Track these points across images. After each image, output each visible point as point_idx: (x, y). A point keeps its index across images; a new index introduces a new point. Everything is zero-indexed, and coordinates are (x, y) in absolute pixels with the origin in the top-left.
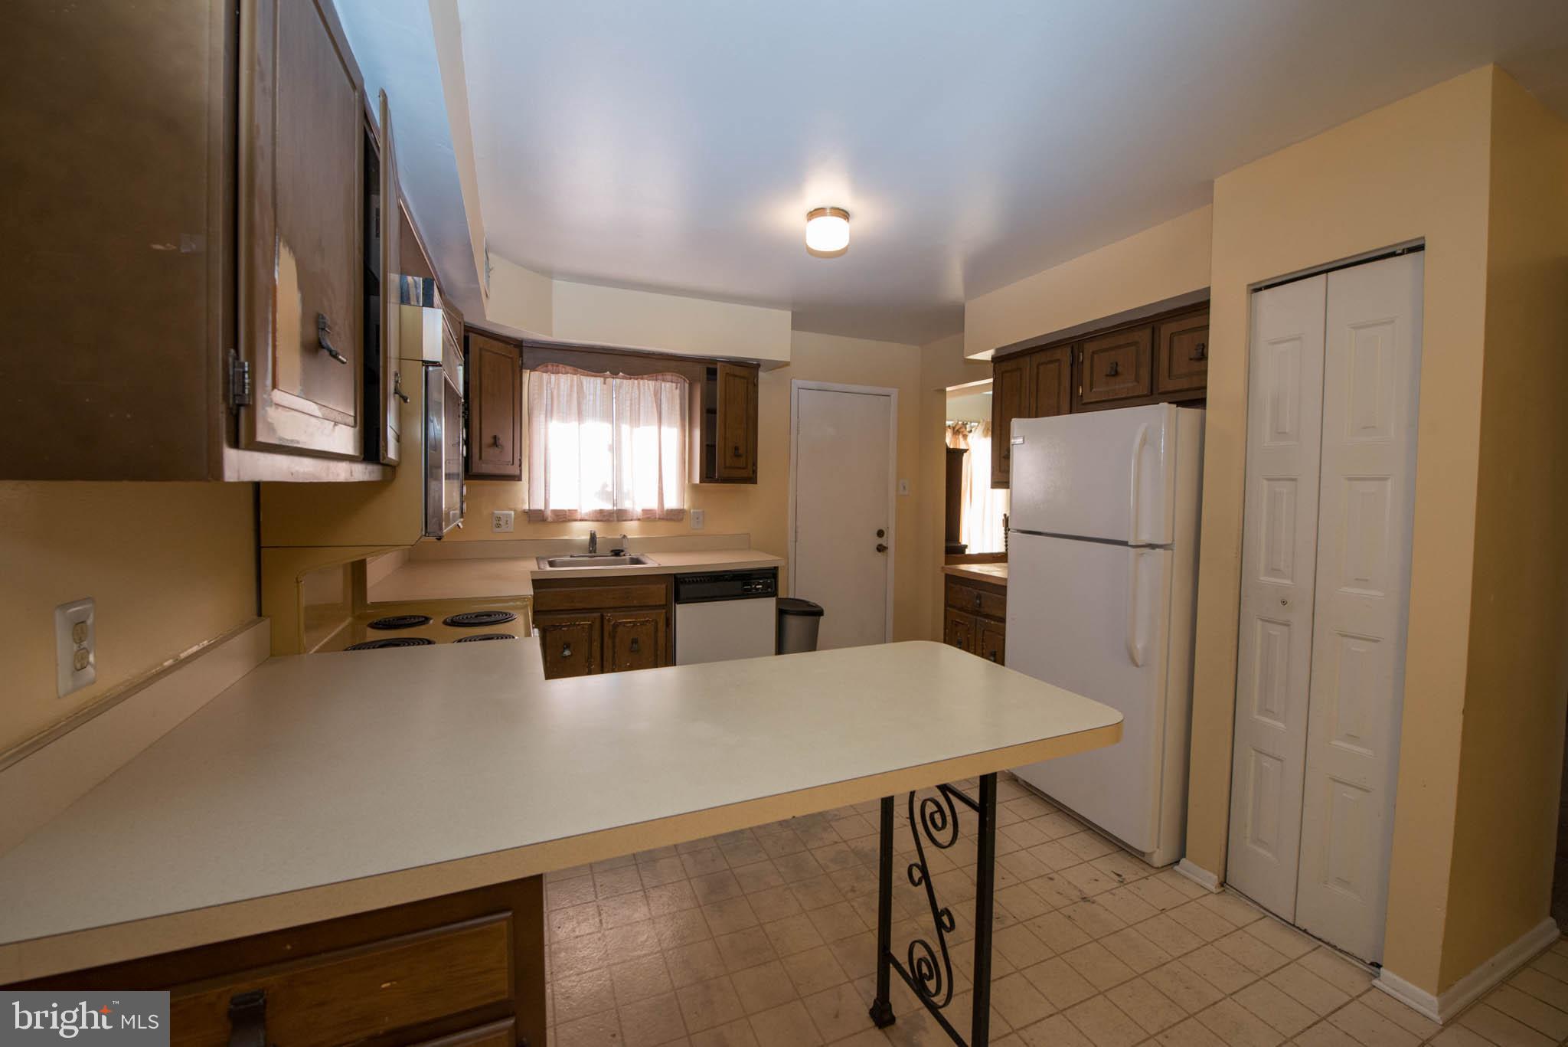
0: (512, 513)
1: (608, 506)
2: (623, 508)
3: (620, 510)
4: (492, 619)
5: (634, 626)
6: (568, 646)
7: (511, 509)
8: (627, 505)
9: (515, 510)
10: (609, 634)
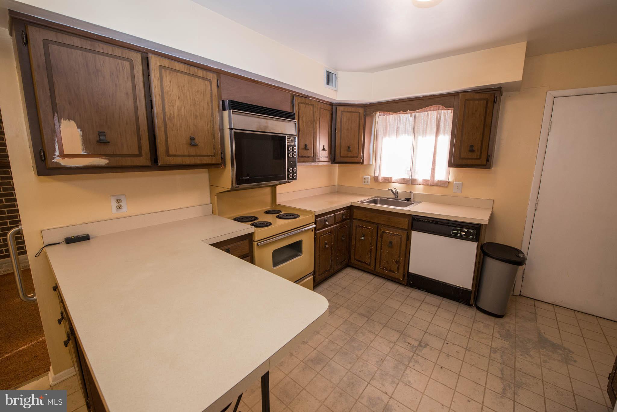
0: (370, 177)
1: (407, 177)
2: (415, 178)
3: (413, 179)
4: (292, 217)
5: (391, 235)
6: (364, 236)
7: (369, 176)
8: (416, 177)
9: (371, 176)
10: (380, 235)
